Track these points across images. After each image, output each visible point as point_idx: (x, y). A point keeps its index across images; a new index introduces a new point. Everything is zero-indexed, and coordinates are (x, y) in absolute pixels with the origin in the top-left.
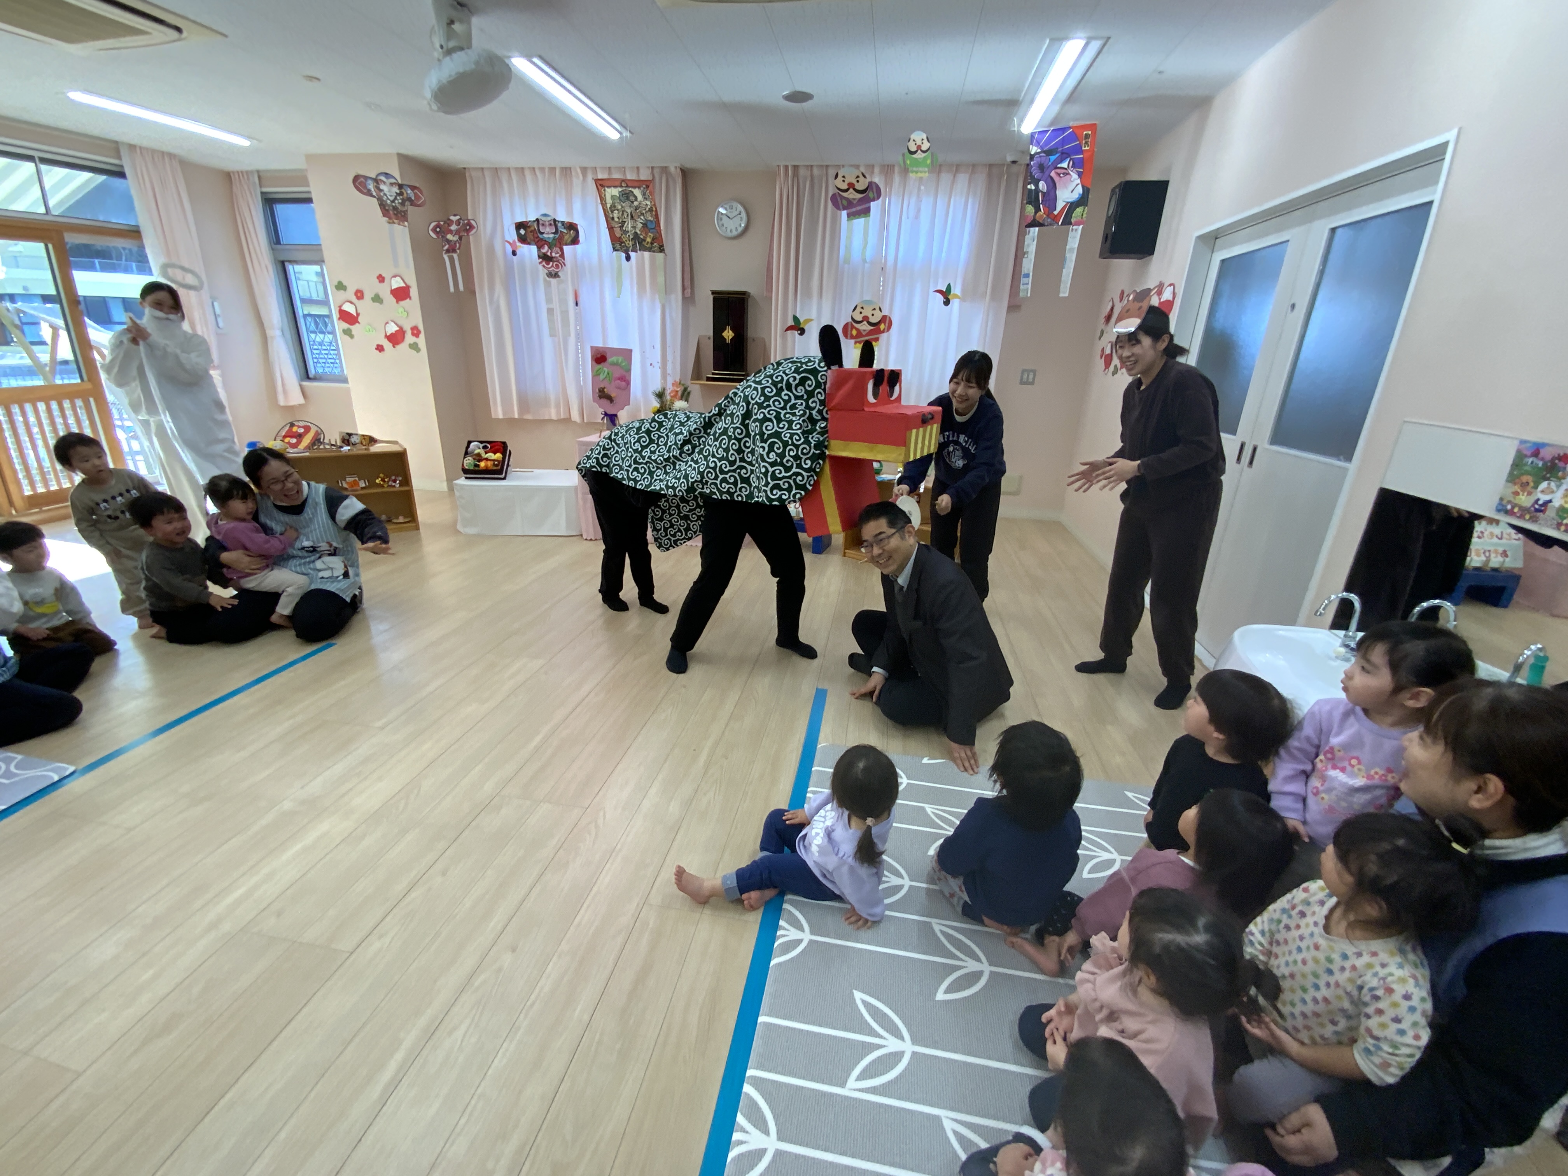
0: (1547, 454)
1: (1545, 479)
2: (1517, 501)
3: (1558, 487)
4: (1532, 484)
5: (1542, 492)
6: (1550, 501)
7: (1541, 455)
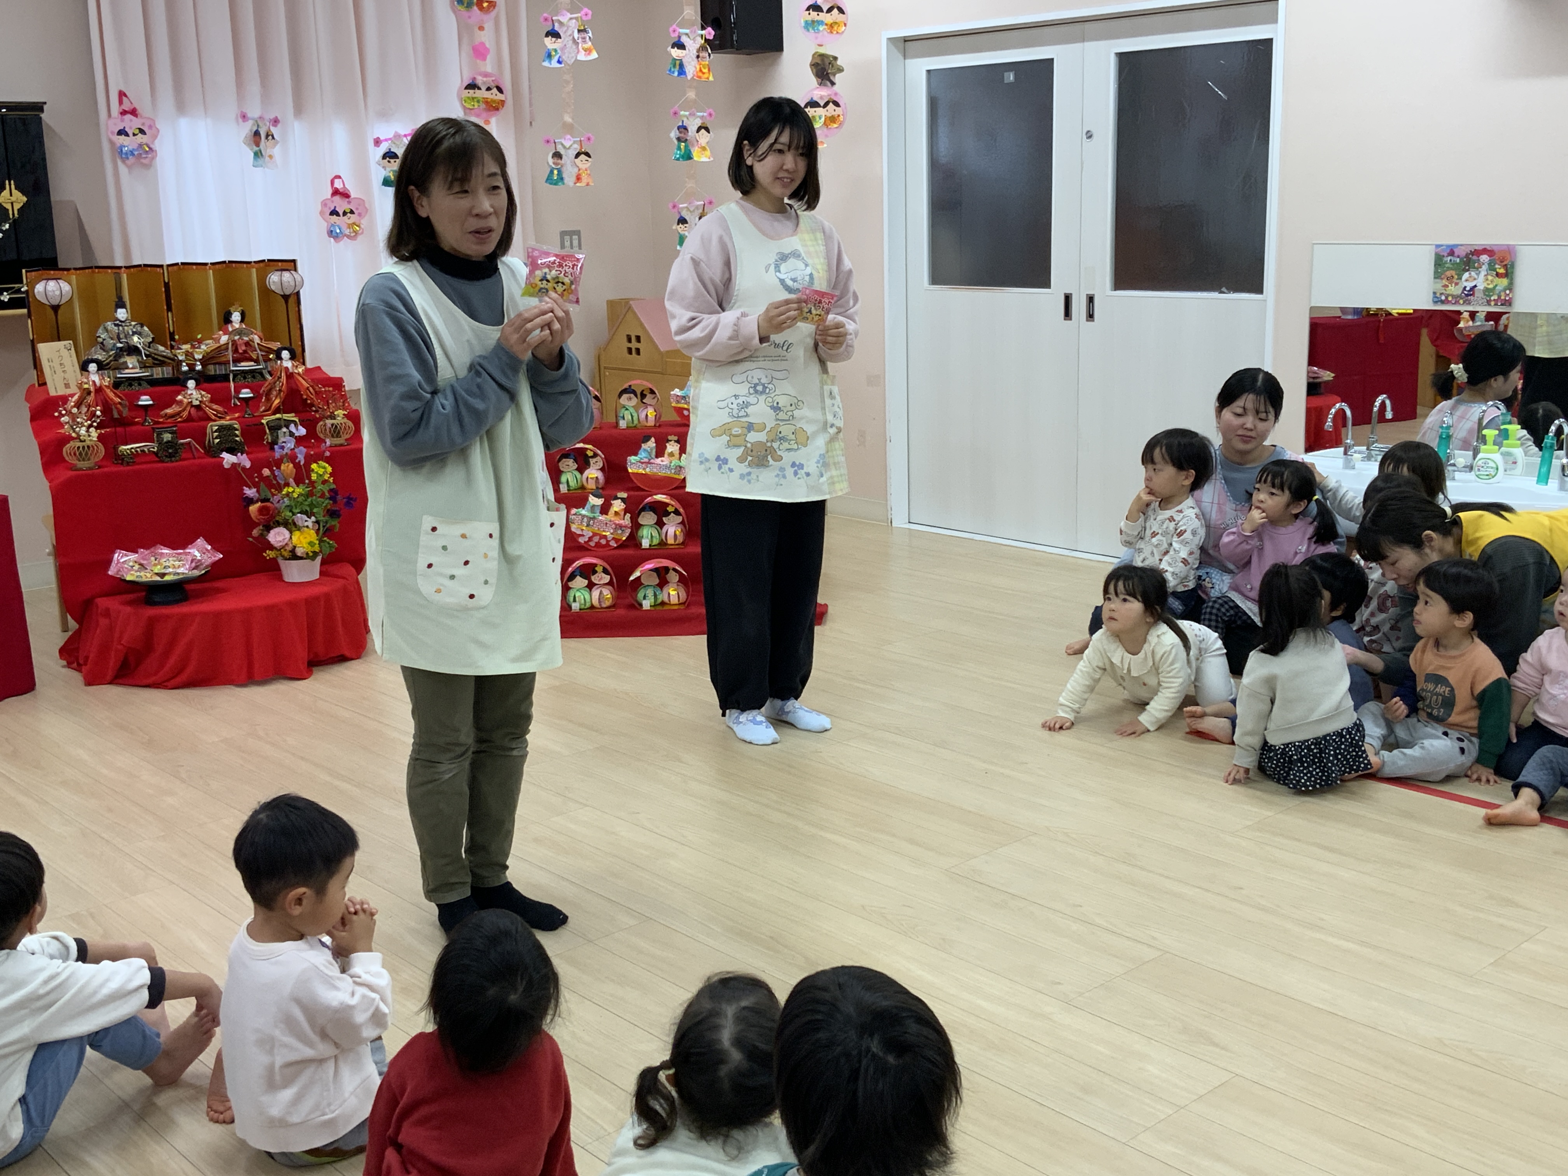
0: (1462, 251)
1: (1466, 270)
2: (1448, 292)
3: (1478, 274)
4: (1456, 277)
5: (1466, 280)
6: (1475, 286)
7: (1456, 254)
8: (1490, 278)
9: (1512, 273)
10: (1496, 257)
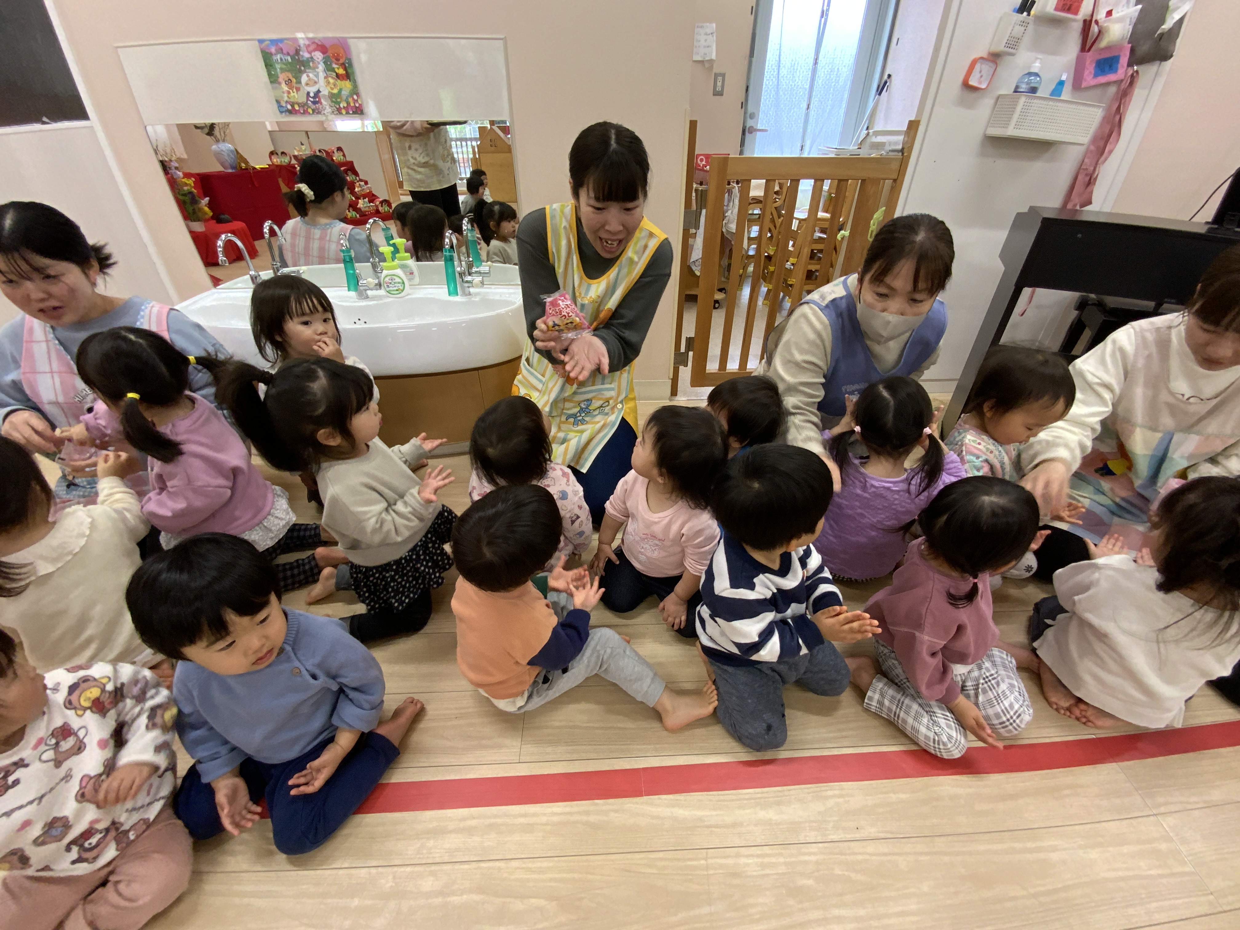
0: (289, 47)
1: (301, 72)
2: (292, 100)
3: (317, 76)
4: (294, 80)
5: (307, 84)
6: (319, 91)
7: (285, 52)
8: (331, 81)
9: (353, 73)
10: (330, 54)
